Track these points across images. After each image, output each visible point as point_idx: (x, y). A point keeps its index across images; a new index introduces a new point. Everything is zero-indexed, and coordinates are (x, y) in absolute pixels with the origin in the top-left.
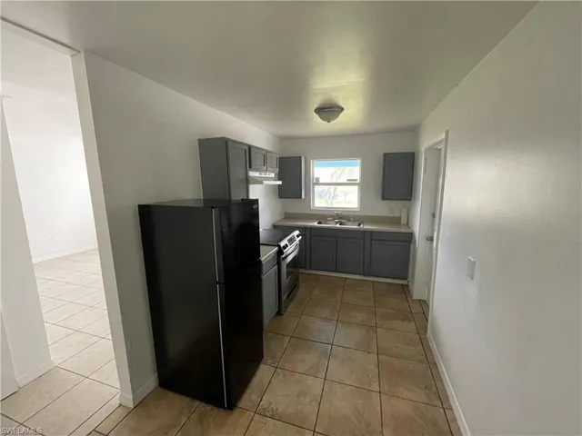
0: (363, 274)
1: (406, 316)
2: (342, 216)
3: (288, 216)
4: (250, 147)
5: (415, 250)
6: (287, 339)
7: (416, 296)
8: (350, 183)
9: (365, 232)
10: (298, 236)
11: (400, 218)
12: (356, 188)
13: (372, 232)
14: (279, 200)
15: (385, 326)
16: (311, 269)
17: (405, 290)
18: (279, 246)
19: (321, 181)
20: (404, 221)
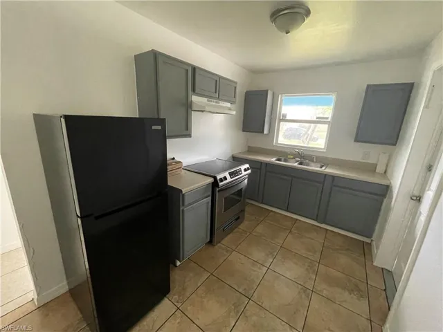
0: (316, 220)
1: (358, 289)
2: (303, 156)
3: (251, 150)
4: (194, 69)
5: (389, 209)
6: (206, 275)
7: (379, 261)
8: (319, 121)
9: (325, 175)
10: (245, 170)
11: (375, 166)
12: (326, 126)
13: (334, 177)
14: (241, 133)
15: (325, 293)
16: (262, 203)
17: (365, 250)
18: (215, 178)
19: (288, 118)
20: (380, 169)
